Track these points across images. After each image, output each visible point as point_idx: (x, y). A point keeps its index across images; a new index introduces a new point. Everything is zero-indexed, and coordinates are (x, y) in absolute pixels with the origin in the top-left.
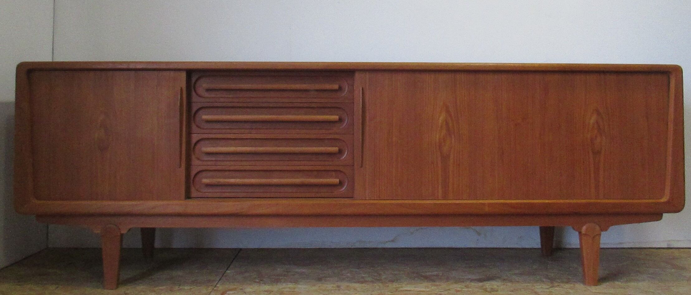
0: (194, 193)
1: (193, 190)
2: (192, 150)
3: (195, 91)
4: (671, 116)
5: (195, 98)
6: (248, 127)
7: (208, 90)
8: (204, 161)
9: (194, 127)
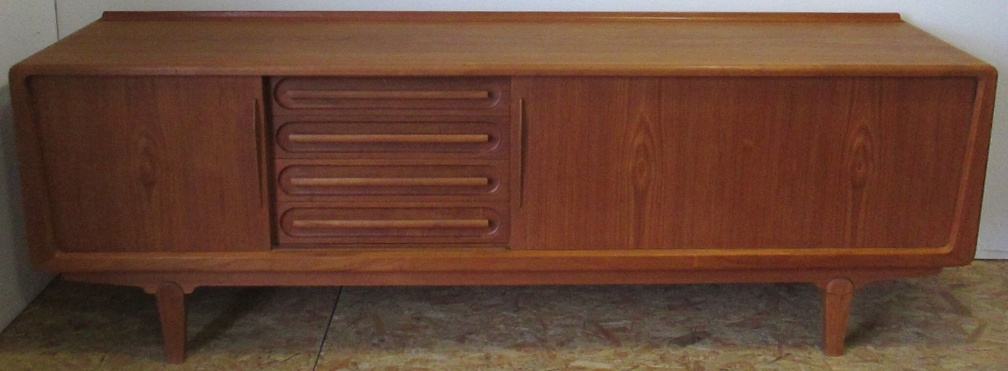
0: (283, 238)
1: (281, 234)
2: (277, 181)
3: (277, 99)
4: (973, 137)
5: (276, 109)
6: (357, 150)
7: (295, 99)
8: (293, 195)
9: (278, 150)
